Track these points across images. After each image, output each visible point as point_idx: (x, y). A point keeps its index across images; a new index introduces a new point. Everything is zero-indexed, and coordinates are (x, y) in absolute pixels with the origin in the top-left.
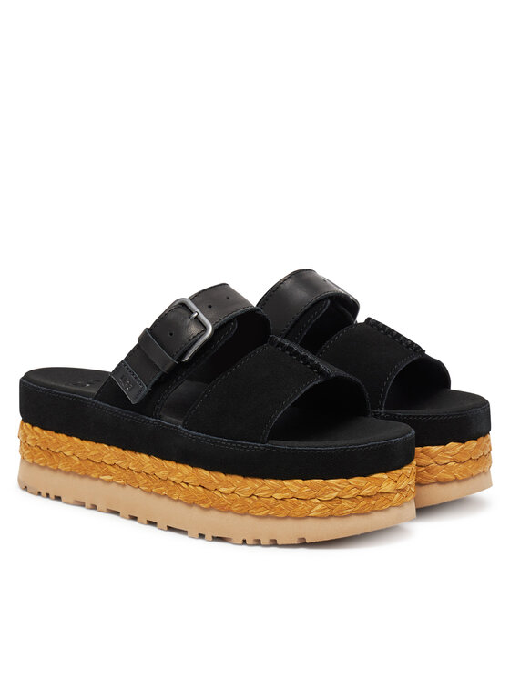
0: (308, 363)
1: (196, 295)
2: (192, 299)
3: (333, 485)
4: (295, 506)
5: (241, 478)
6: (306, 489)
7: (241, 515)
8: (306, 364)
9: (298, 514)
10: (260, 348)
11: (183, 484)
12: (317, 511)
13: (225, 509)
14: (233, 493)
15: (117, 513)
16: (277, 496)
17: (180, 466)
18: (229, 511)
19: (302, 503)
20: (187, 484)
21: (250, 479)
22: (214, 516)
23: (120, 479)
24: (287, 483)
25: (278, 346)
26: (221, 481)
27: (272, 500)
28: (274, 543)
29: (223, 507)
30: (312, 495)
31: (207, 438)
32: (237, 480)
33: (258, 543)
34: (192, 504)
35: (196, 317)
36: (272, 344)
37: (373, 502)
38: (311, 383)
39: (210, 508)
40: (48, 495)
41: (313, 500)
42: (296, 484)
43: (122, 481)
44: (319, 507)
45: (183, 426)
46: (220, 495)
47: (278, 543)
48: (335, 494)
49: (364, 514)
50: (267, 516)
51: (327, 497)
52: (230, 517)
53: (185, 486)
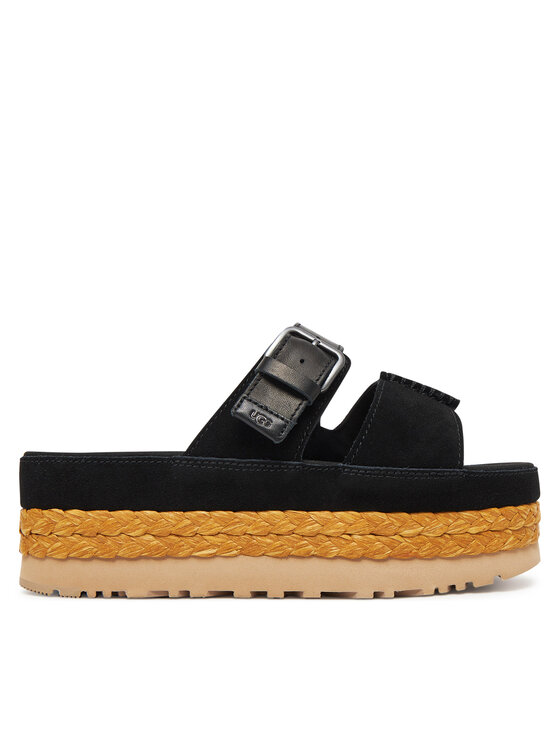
3: (522, 512)
4: (491, 540)
5: (431, 515)
6: (502, 519)
7: (432, 559)
9: (493, 549)
11: (344, 536)
12: (510, 544)
13: (407, 557)
14: (419, 535)
15: (229, 594)
16: (473, 530)
18: (416, 557)
19: (497, 536)
20: (350, 535)
21: (442, 514)
22: (395, 567)
23: (229, 549)
24: (483, 513)
26: (404, 522)
27: (467, 536)
28: (470, 588)
29: (407, 554)
30: (506, 525)
31: (387, 471)
32: (426, 517)
33: (452, 589)
34: (361, 559)
39: (389, 558)
40: (99, 595)
41: (507, 531)
42: (492, 514)
43: (235, 552)
44: (511, 539)
46: (402, 540)
47: (475, 586)
50: (462, 556)
51: (517, 527)
52: (416, 564)
53: (349, 538)
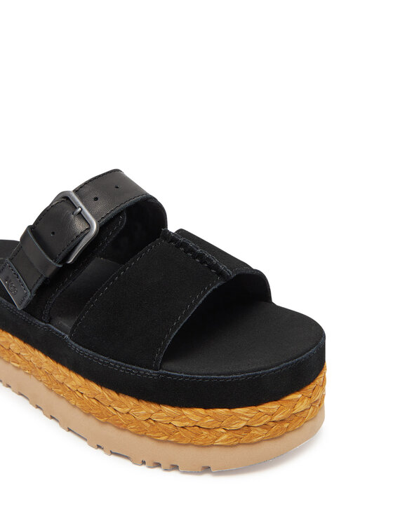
0: (205, 262)
1: (81, 187)
2: (76, 191)
3: (240, 415)
4: (197, 435)
5: (136, 401)
6: (209, 420)
8: (202, 262)
9: (201, 443)
10: (152, 245)
11: (77, 392)
12: (222, 441)
13: (121, 427)
14: (128, 413)
16: (175, 423)
17: (73, 375)
18: (125, 429)
19: (205, 433)
20: (82, 394)
21: (146, 403)
22: (111, 431)
24: (187, 412)
25: (171, 241)
26: (114, 400)
27: (170, 427)
29: (118, 425)
30: (217, 425)
31: (94, 356)
32: (132, 401)
34: (89, 414)
35: (80, 213)
36: (165, 239)
37: (286, 425)
38: (209, 288)
39: (106, 423)
41: (218, 430)
42: (197, 414)
44: (225, 437)
45: (70, 337)
46: (115, 413)
48: (244, 424)
49: (276, 438)
50: (166, 441)
51: (234, 427)
52: (127, 435)
53: (80, 395)
